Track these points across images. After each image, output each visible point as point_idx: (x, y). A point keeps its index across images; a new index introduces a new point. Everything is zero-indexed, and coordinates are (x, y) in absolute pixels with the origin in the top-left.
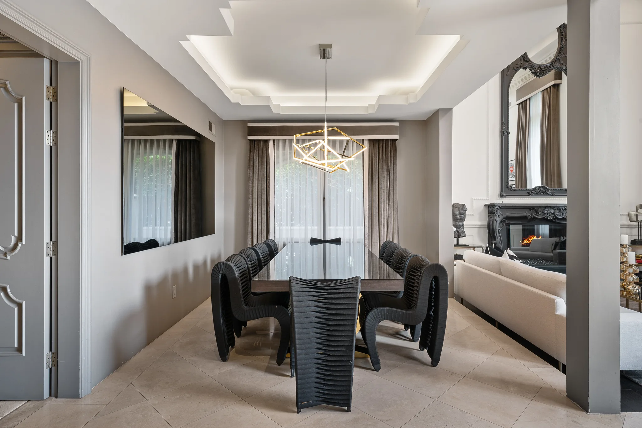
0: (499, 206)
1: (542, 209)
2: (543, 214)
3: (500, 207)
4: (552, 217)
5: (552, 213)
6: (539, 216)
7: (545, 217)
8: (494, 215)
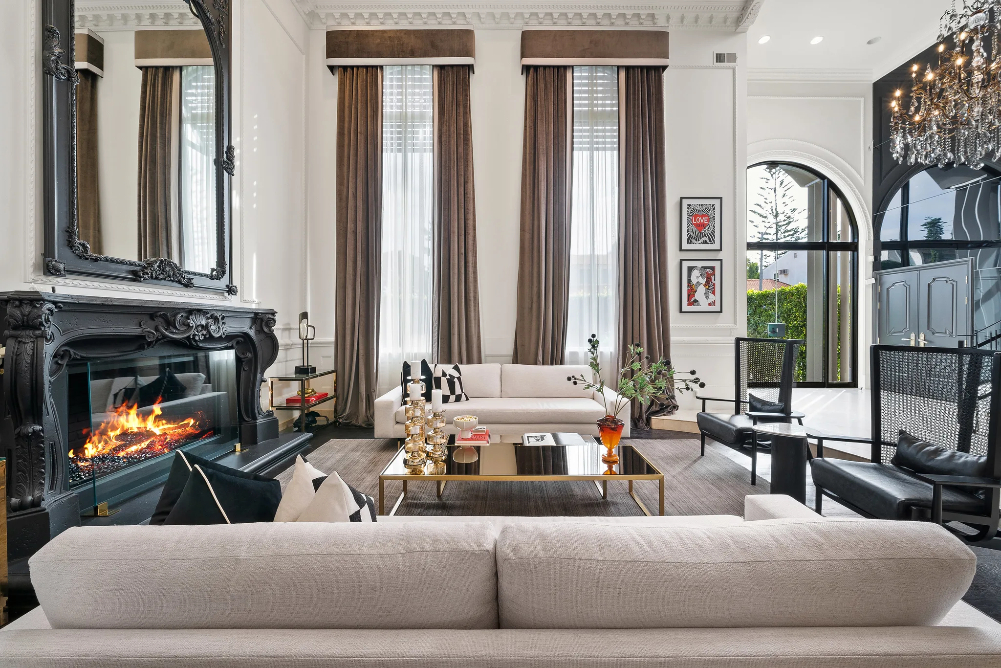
0: (55, 303)
1: (182, 316)
2: (185, 328)
3: (60, 307)
4: (203, 335)
5: (202, 326)
6: (175, 333)
7: (189, 336)
8: (38, 332)
